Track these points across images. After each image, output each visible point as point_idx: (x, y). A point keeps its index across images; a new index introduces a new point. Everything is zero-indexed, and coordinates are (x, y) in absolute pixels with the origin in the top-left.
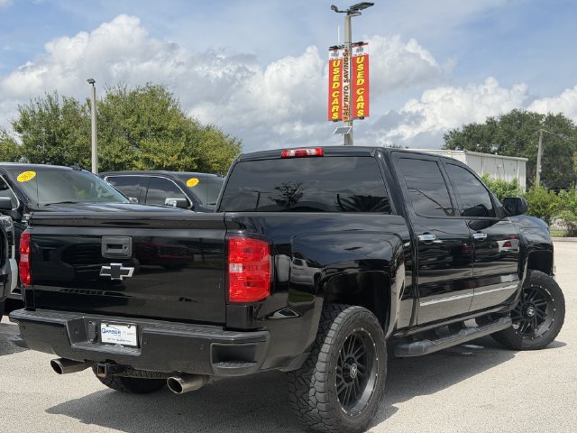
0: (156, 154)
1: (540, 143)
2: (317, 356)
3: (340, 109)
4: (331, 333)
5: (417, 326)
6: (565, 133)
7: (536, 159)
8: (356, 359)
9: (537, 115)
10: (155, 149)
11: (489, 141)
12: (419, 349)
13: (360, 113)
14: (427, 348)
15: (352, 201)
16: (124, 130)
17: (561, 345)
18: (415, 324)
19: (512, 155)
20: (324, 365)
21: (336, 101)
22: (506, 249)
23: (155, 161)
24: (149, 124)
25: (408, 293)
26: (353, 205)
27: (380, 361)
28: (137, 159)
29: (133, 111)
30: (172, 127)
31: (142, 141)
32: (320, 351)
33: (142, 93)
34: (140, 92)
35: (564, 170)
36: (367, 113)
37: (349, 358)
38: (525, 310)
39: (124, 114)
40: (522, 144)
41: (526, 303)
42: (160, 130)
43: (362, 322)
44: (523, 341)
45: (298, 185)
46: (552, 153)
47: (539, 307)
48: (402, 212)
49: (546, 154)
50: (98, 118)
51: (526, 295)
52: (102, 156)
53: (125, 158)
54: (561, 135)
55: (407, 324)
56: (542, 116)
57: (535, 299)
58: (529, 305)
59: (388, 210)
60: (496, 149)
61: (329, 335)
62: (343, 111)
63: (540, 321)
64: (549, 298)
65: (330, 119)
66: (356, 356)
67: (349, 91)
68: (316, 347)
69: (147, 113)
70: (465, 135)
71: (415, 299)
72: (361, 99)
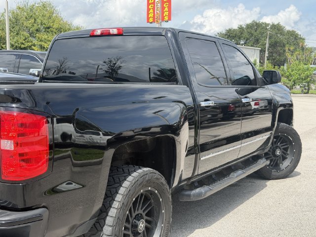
0: (45, 42)
1: (268, 39)
2: (104, 219)
3: (154, 15)
4: (119, 198)
5: (198, 175)
6: (281, 34)
7: (265, 49)
8: (144, 214)
9: (265, 24)
10: (45, 39)
11: (240, 38)
12: (200, 194)
13: (166, 18)
14: (206, 192)
15: (158, 73)
16: (27, 27)
17: (299, 174)
18: (196, 174)
19: (252, 46)
20: (110, 228)
21: (151, 11)
22: (256, 107)
23: (45, 46)
24: (42, 25)
25: (190, 151)
26: (158, 75)
27: (166, 212)
28: (34, 45)
29: (32, 16)
30: (56, 26)
31: (37, 35)
32: (107, 215)
33: (38, 5)
34: (37, 5)
35: (280, 55)
36: (170, 19)
37: (138, 215)
38: (274, 151)
39: (26, 18)
40: (257, 40)
41: (275, 146)
42: (49, 28)
43: (149, 182)
44: (272, 173)
45: (118, 60)
46: (273, 45)
47: (283, 149)
48: (187, 82)
49: (271, 45)
50: (10, 20)
51: (275, 140)
52: (13, 43)
53: (27, 45)
54: (279, 35)
55: (190, 175)
56: (269, 24)
57: (280, 144)
58: (277, 147)
59: (176, 81)
60: (243, 43)
61: (116, 199)
62: (156, 17)
63: (284, 158)
64: (291, 142)
65: (148, 22)
66: (144, 211)
67: (159, 5)
68: (103, 212)
69: (40, 18)
70: (226, 35)
71: (197, 154)
72: (166, 9)
